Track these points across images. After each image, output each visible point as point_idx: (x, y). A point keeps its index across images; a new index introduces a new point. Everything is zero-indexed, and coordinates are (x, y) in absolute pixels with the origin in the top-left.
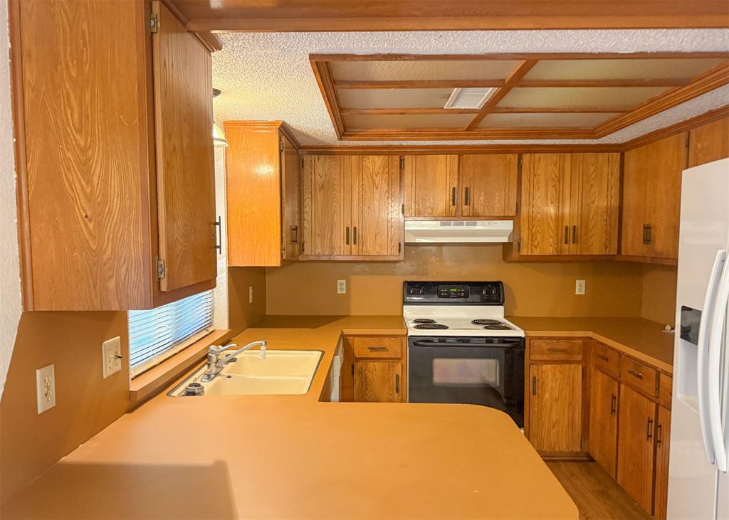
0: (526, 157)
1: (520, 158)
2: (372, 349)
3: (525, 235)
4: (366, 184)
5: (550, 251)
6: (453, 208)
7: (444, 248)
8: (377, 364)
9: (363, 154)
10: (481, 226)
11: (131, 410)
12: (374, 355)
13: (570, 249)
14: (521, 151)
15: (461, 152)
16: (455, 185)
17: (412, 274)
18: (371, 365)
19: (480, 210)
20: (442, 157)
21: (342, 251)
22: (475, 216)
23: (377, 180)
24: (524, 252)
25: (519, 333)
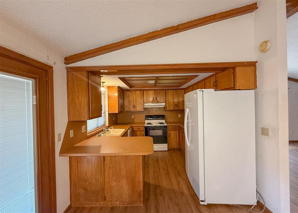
0: (167, 91)
1: (166, 91)
2: (138, 129)
3: (167, 106)
4: (136, 96)
5: (172, 109)
6: (154, 101)
7: (153, 109)
8: (139, 132)
9: (136, 91)
10: (159, 104)
11: (87, 139)
12: (138, 130)
13: (176, 108)
14: (166, 90)
15: (154, 90)
16: (154, 96)
17: (147, 114)
18: (138, 132)
19: (159, 101)
20: (151, 91)
21: (132, 109)
22: (158, 102)
23: (139, 95)
24: (167, 109)
25: (166, 125)
